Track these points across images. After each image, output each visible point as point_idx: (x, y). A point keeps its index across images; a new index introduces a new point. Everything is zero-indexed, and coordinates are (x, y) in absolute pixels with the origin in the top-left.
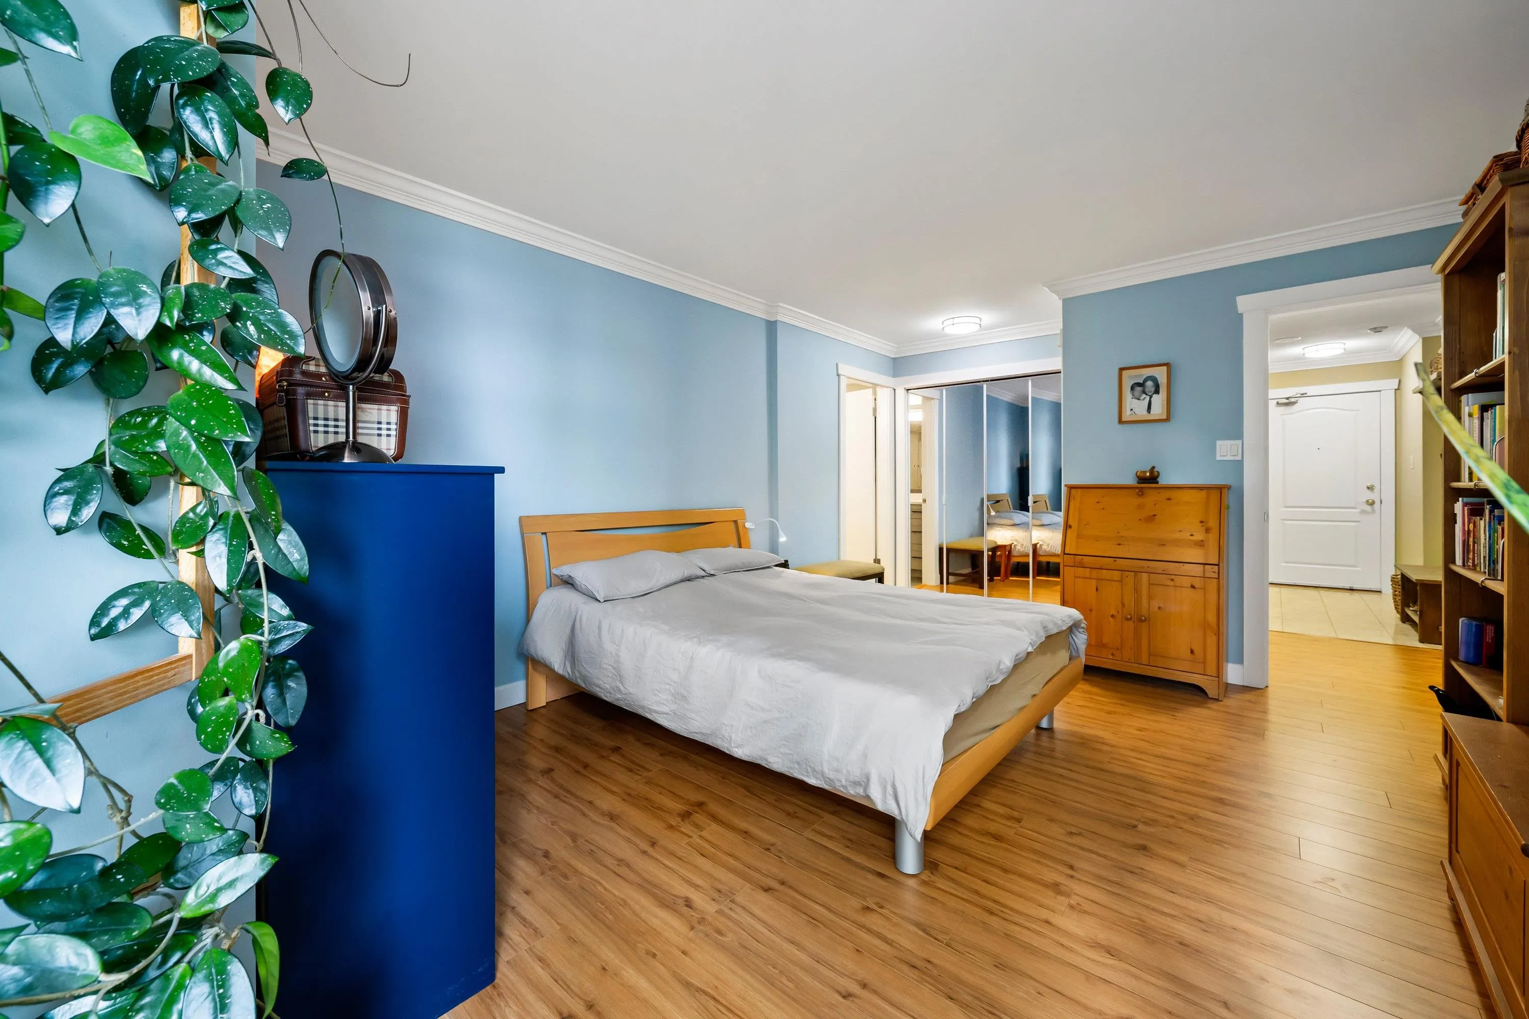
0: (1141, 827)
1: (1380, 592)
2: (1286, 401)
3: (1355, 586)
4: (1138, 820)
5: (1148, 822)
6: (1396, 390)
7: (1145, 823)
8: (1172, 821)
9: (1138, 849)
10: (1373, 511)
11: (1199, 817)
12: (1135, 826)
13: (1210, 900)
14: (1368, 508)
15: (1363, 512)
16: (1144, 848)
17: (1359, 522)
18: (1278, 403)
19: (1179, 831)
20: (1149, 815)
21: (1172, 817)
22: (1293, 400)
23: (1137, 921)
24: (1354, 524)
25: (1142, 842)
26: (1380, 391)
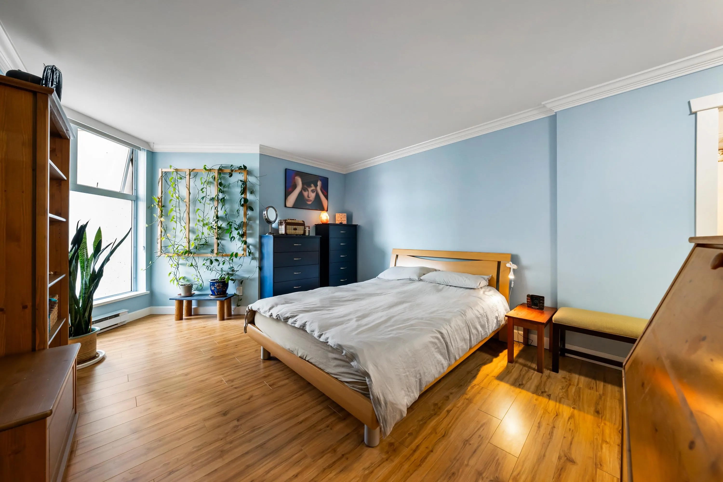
0: (235, 423)
4: (241, 425)
5: (236, 429)
7: (237, 426)
8: (229, 439)
9: (226, 412)
11: (221, 456)
12: (238, 420)
13: (187, 415)
16: (225, 414)
19: (221, 437)
20: (240, 433)
21: (231, 442)
23: (203, 391)
25: (228, 416)
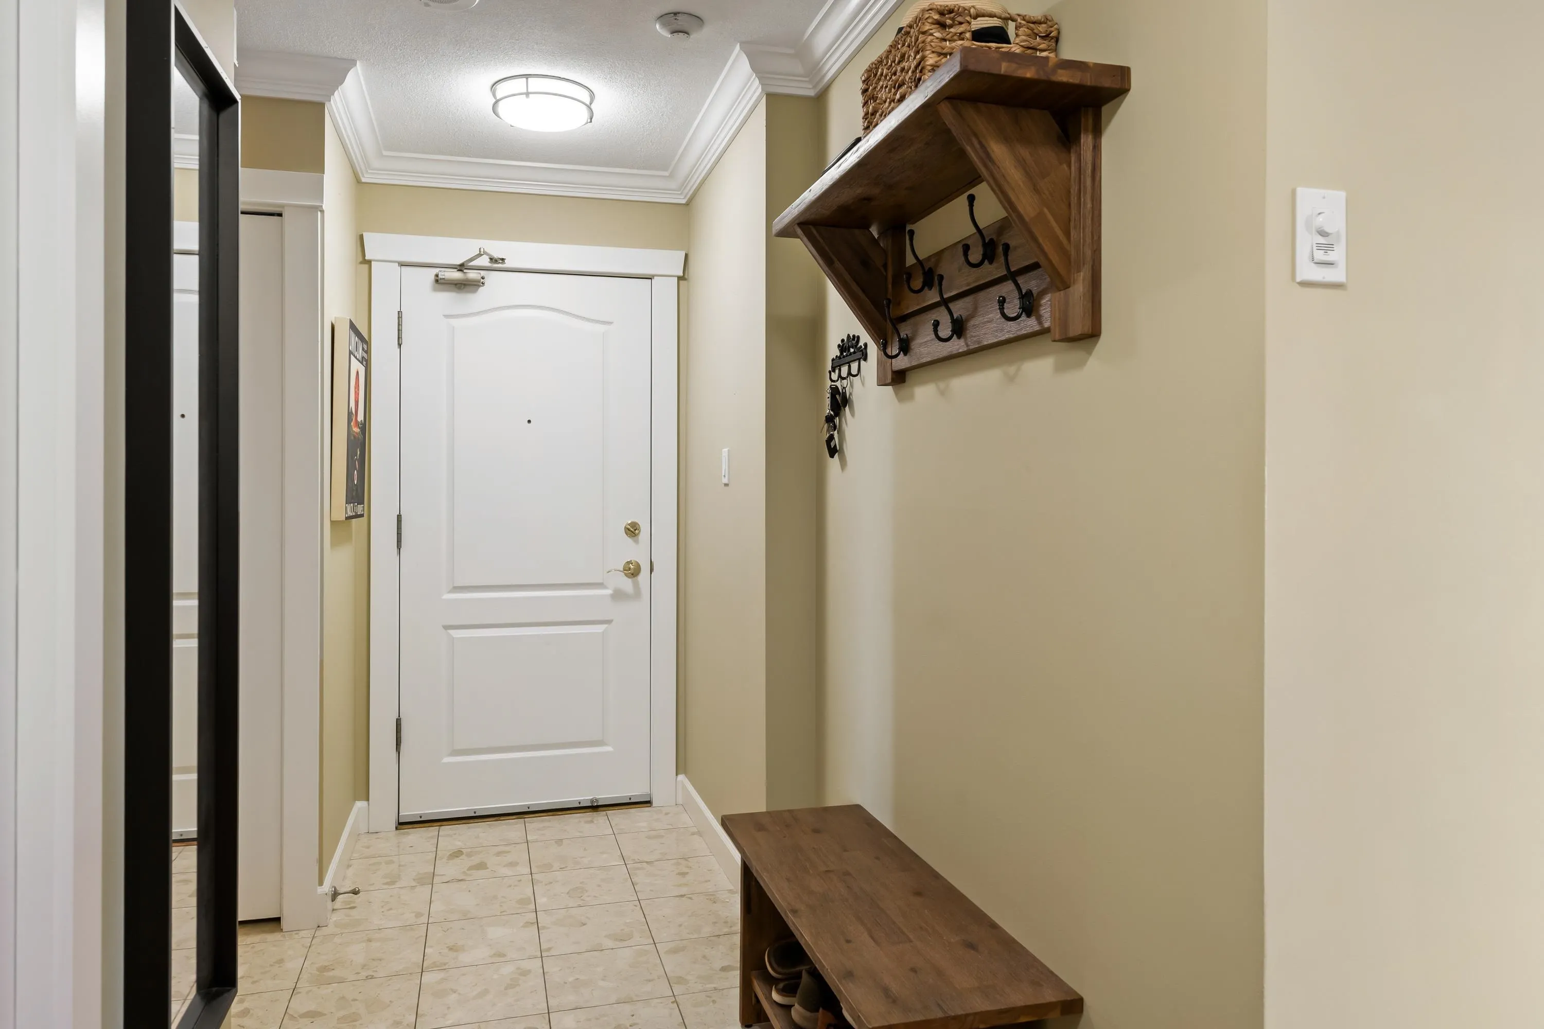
1: (648, 803)
2: (456, 275)
3: (605, 795)
6: (680, 278)
10: (637, 594)
14: (626, 584)
15: (618, 595)
17: (609, 622)
18: (437, 280)
22: (472, 275)
24: (600, 628)
26: (650, 278)
